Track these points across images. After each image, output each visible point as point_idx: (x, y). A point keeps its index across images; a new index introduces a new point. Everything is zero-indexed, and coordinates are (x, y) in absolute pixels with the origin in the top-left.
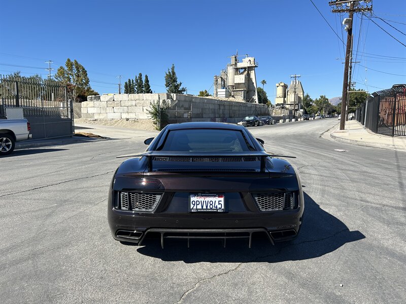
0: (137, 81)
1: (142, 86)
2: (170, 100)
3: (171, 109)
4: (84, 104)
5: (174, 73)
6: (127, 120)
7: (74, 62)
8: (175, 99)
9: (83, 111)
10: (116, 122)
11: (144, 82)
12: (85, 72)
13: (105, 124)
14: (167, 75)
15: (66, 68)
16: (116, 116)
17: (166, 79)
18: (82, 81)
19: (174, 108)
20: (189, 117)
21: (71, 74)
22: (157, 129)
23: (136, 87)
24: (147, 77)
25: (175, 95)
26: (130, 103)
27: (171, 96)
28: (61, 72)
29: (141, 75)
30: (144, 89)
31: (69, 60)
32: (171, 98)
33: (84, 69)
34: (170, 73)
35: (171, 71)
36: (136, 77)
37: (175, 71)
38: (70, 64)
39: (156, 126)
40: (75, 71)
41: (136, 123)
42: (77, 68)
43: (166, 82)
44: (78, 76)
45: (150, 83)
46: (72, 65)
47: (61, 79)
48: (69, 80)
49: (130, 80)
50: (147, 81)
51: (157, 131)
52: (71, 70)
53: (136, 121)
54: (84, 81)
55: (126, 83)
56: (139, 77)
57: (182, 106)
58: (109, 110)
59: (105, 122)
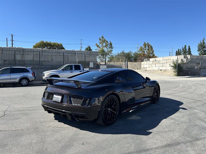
0: (183, 50)
1: (186, 52)
2: (185, 59)
3: (186, 64)
4: (142, 63)
5: (204, 43)
6: (161, 70)
7: (147, 43)
8: (189, 58)
9: (142, 66)
10: (155, 71)
11: (187, 50)
12: (152, 48)
13: (150, 73)
14: (199, 44)
15: (143, 47)
16: (157, 68)
17: (198, 47)
18: (150, 52)
19: (187, 63)
20: (199, 68)
21: (145, 49)
22: (175, 75)
23: (183, 53)
24: (189, 47)
25: (189, 56)
26: (163, 62)
27: (187, 57)
28: (141, 49)
29: (186, 46)
30: (187, 54)
31: (145, 43)
32: (187, 58)
33: (151, 46)
34: (201, 43)
35: (202, 42)
36: (183, 47)
37: (205, 42)
38: (145, 45)
39: (175, 73)
40: (147, 48)
41: (165, 72)
42: (148, 46)
43: (198, 48)
44: (148, 50)
45: (191, 50)
46: (146, 45)
47: (141, 52)
48: (144, 52)
49: (179, 50)
50: (189, 49)
51: (175, 76)
52: (145, 47)
53: (165, 71)
54: (151, 52)
55: (177, 51)
56: (184, 47)
57: (195, 62)
58: (154, 65)
59: (150, 72)
